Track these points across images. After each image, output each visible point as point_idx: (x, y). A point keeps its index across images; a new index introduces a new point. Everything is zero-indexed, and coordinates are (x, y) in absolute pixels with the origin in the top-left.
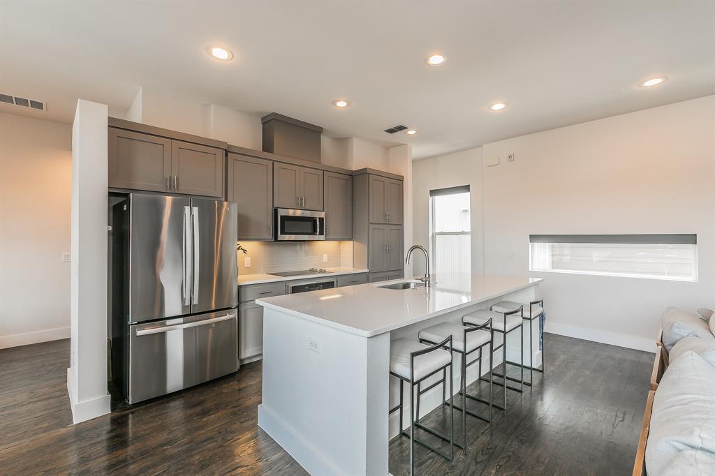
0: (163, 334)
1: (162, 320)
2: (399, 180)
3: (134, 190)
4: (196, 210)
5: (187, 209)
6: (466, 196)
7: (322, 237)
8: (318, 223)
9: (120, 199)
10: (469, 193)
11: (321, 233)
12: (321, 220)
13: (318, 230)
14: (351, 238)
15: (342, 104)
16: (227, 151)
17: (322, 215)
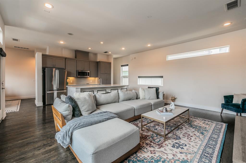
0: (53, 93)
1: (53, 90)
2: (110, 63)
3: (47, 67)
4: (58, 71)
5: (56, 71)
6: (127, 67)
7: (89, 77)
8: (87, 73)
9: (44, 69)
10: (128, 66)
11: (88, 75)
12: (88, 73)
13: (87, 75)
14: (97, 77)
15: (90, 49)
16: (66, 58)
17: (89, 72)
